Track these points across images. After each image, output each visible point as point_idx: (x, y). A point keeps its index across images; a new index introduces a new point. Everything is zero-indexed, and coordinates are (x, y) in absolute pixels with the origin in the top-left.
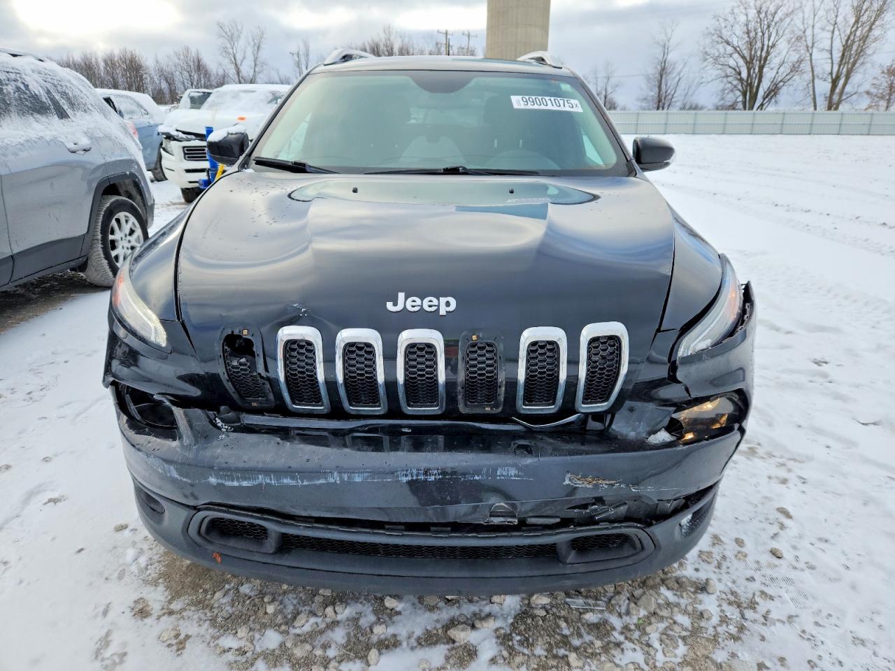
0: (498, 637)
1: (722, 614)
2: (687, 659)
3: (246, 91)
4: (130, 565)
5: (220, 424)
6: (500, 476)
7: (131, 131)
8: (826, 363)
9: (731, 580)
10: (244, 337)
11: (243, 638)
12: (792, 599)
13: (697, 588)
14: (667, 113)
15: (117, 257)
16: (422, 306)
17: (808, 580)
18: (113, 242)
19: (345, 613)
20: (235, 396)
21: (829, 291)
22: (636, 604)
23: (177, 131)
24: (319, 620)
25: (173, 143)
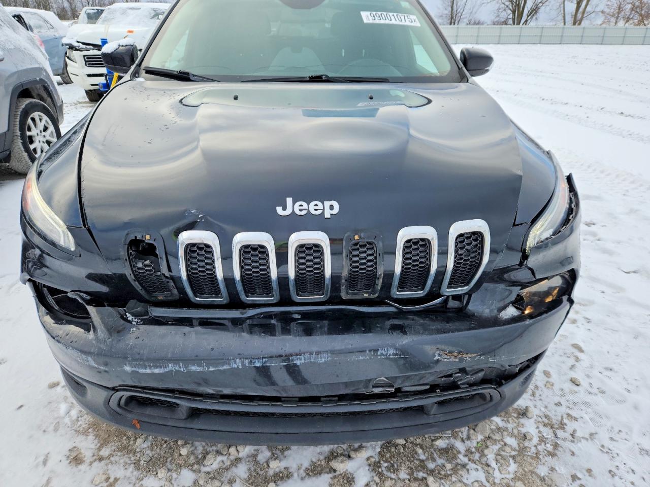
0: (369, 465)
1: (540, 435)
2: (518, 474)
3: (133, 9)
4: (64, 418)
5: (130, 318)
6: (380, 355)
7: (38, 43)
8: (594, 224)
9: (544, 406)
10: (146, 241)
11: (163, 478)
12: (591, 419)
13: (519, 414)
14: (458, 28)
15: (35, 150)
16: (308, 210)
17: (601, 402)
18: (31, 138)
19: (246, 451)
20: (143, 292)
21: (589, 167)
22: (474, 430)
23: (78, 42)
24: (224, 458)
25: (75, 52)
